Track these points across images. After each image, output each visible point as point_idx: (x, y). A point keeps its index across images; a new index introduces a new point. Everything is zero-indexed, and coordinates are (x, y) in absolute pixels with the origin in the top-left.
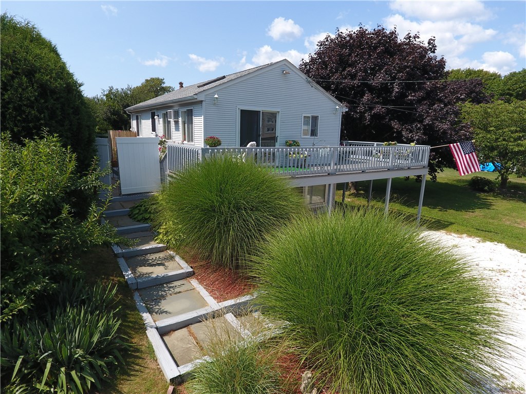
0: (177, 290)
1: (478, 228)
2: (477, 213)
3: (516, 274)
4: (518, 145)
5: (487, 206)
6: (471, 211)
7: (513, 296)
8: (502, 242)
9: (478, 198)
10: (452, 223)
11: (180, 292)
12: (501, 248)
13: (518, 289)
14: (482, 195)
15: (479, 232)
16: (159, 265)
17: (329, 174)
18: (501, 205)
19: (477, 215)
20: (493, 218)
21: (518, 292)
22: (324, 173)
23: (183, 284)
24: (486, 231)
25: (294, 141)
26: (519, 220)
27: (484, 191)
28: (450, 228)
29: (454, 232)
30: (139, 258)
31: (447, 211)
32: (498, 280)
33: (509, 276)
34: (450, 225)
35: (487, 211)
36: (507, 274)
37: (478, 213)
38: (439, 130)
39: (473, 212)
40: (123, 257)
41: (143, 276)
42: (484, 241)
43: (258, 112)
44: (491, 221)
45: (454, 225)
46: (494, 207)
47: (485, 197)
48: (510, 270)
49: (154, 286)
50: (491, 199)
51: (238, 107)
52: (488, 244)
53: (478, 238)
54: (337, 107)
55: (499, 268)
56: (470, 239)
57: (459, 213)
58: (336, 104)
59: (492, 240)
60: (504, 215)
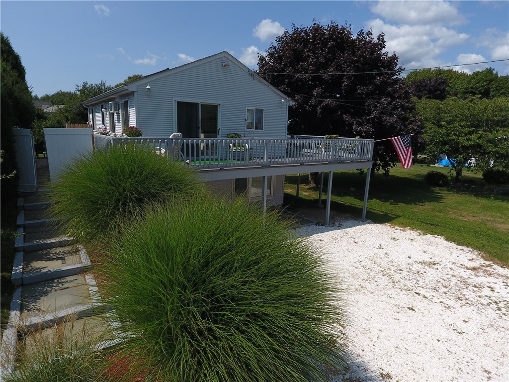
0: (65, 286)
1: (423, 221)
2: (426, 206)
3: (446, 266)
4: (468, 140)
5: (437, 199)
6: (421, 204)
7: (435, 289)
8: (441, 235)
9: (433, 192)
10: (399, 216)
11: (68, 288)
12: (440, 240)
13: (442, 281)
14: (437, 189)
15: (423, 224)
16: (58, 259)
17: (262, 166)
18: (452, 199)
19: (425, 209)
20: (440, 211)
21: (441, 285)
22: (256, 165)
23: (76, 280)
24: (429, 224)
25: (236, 134)
26: (465, 213)
27: (440, 186)
28: (395, 221)
29: (399, 226)
30: (41, 252)
31: (398, 204)
32: (425, 272)
33: (437, 269)
34: (396, 218)
35: (436, 204)
36: (436, 267)
37: (428, 206)
38: (386, 124)
39: (422, 205)
40: (24, 251)
41: (33, 271)
42: (424, 234)
43: (197, 104)
44: (438, 214)
45: (401, 218)
46: (444, 201)
47: (439, 191)
48: (440, 263)
49: (43, 282)
50: (444, 193)
51: (174, 99)
52: (429, 236)
53: (420, 231)
54: (283, 101)
55: (431, 260)
56: (412, 232)
57: (409, 206)
58: (283, 98)
59: (432, 233)
60: (452, 208)
